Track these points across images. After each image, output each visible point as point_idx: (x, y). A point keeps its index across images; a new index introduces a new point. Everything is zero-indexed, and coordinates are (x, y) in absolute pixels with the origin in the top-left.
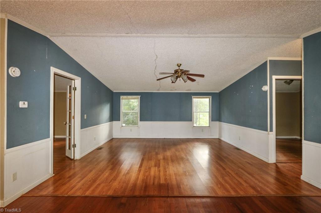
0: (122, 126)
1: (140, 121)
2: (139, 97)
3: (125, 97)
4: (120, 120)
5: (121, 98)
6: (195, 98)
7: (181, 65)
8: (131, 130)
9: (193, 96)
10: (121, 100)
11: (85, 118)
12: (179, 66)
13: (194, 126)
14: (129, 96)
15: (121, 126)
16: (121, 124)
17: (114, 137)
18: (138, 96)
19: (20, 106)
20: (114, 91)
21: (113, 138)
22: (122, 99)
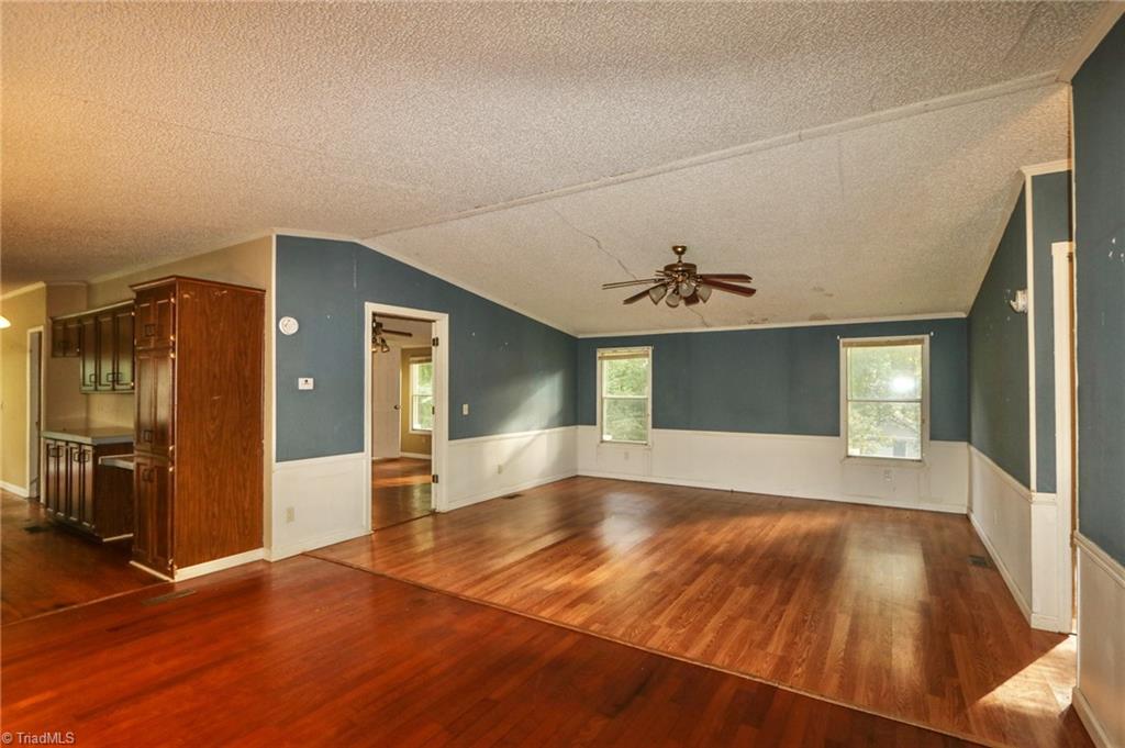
0: (602, 442)
1: (653, 427)
2: (650, 350)
3: (608, 352)
4: (595, 424)
5: (598, 355)
6: (851, 345)
7: (684, 248)
8: (627, 456)
9: (844, 337)
10: (598, 363)
11: (465, 412)
12: (680, 254)
13: (849, 457)
14: (619, 349)
15: (598, 441)
16: (599, 436)
17: (580, 473)
18: (646, 348)
19: (301, 387)
20: (580, 336)
21: (577, 476)
22: (601, 358)
